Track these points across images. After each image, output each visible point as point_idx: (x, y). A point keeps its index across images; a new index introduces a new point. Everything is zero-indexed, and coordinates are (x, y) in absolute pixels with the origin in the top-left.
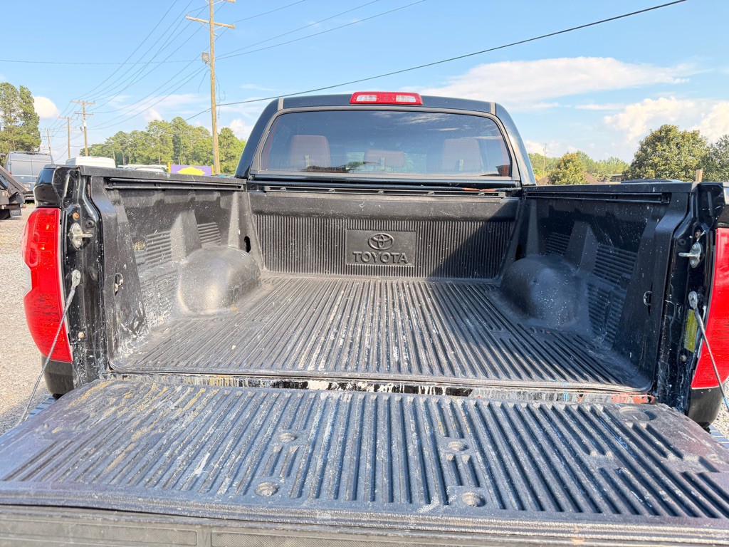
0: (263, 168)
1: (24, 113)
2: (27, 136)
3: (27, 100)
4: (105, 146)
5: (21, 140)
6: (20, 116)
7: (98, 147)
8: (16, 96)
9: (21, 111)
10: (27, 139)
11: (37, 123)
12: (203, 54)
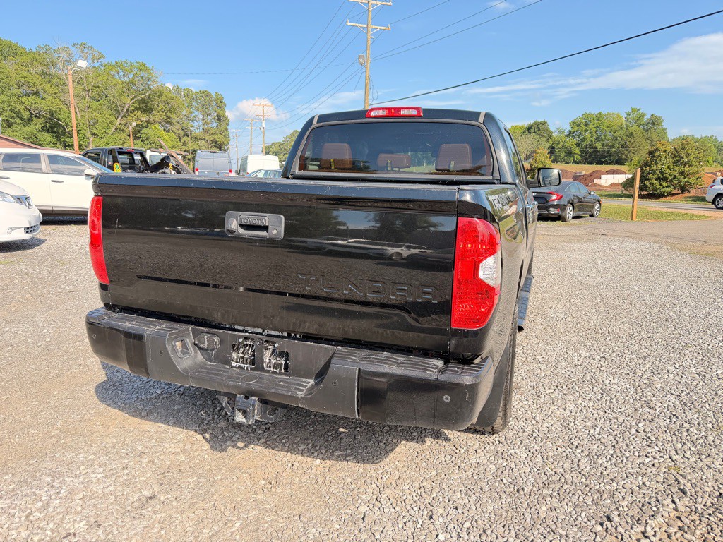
0: (300, 169)
1: (217, 116)
2: (219, 135)
3: (221, 105)
4: (283, 144)
5: (214, 139)
6: (214, 119)
7: (276, 145)
8: (212, 101)
9: (216, 114)
10: (219, 138)
11: (228, 124)
12: (360, 56)
